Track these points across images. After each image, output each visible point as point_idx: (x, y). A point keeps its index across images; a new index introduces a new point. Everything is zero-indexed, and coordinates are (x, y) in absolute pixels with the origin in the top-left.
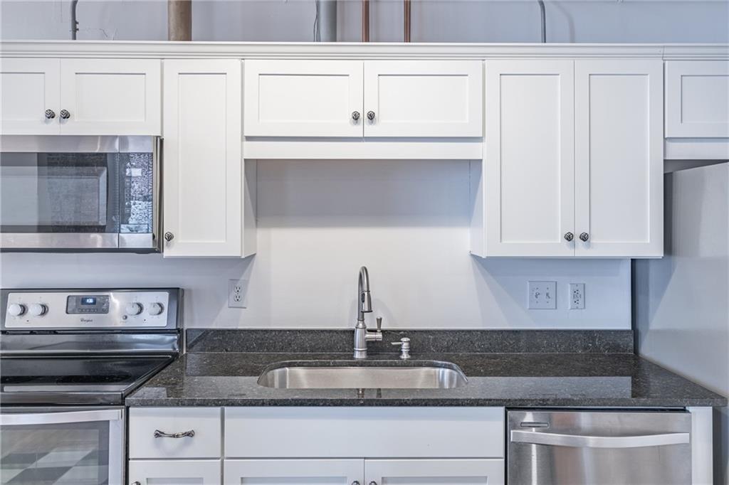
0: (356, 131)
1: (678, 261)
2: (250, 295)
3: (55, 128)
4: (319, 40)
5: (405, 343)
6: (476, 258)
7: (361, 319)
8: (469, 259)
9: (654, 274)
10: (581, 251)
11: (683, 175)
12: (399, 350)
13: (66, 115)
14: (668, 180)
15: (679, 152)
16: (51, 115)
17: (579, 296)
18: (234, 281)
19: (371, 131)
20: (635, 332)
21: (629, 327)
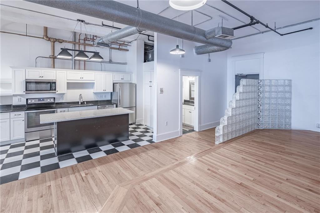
0: (81, 79)
1: (114, 92)
2: (64, 98)
3: (41, 78)
4: (72, 69)
5: (85, 102)
6: (94, 93)
7: (80, 100)
8: (93, 93)
9: (113, 93)
10: (105, 91)
11: (115, 84)
12: (85, 103)
13: (43, 77)
14: (113, 84)
15: (114, 82)
16: (40, 77)
17: (105, 96)
18: (62, 96)
19: (82, 79)
20: (111, 100)
21: (110, 99)
